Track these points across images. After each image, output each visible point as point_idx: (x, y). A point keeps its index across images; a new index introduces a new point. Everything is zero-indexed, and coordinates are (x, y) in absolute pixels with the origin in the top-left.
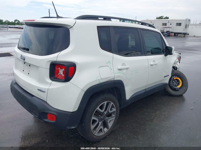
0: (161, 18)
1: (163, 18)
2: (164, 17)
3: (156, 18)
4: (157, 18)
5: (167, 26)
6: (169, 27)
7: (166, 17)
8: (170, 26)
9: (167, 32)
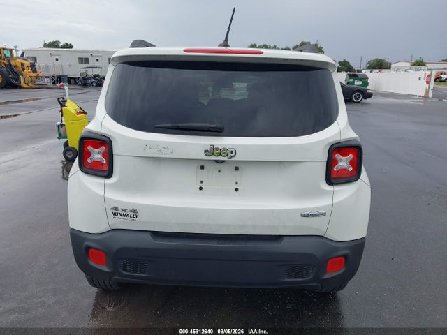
0: (54, 45)
1: (60, 45)
2: (62, 44)
3: (42, 46)
4: (45, 45)
5: (91, 64)
6: (96, 67)
7: (67, 44)
8: (98, 64)
9: (95, 76)
